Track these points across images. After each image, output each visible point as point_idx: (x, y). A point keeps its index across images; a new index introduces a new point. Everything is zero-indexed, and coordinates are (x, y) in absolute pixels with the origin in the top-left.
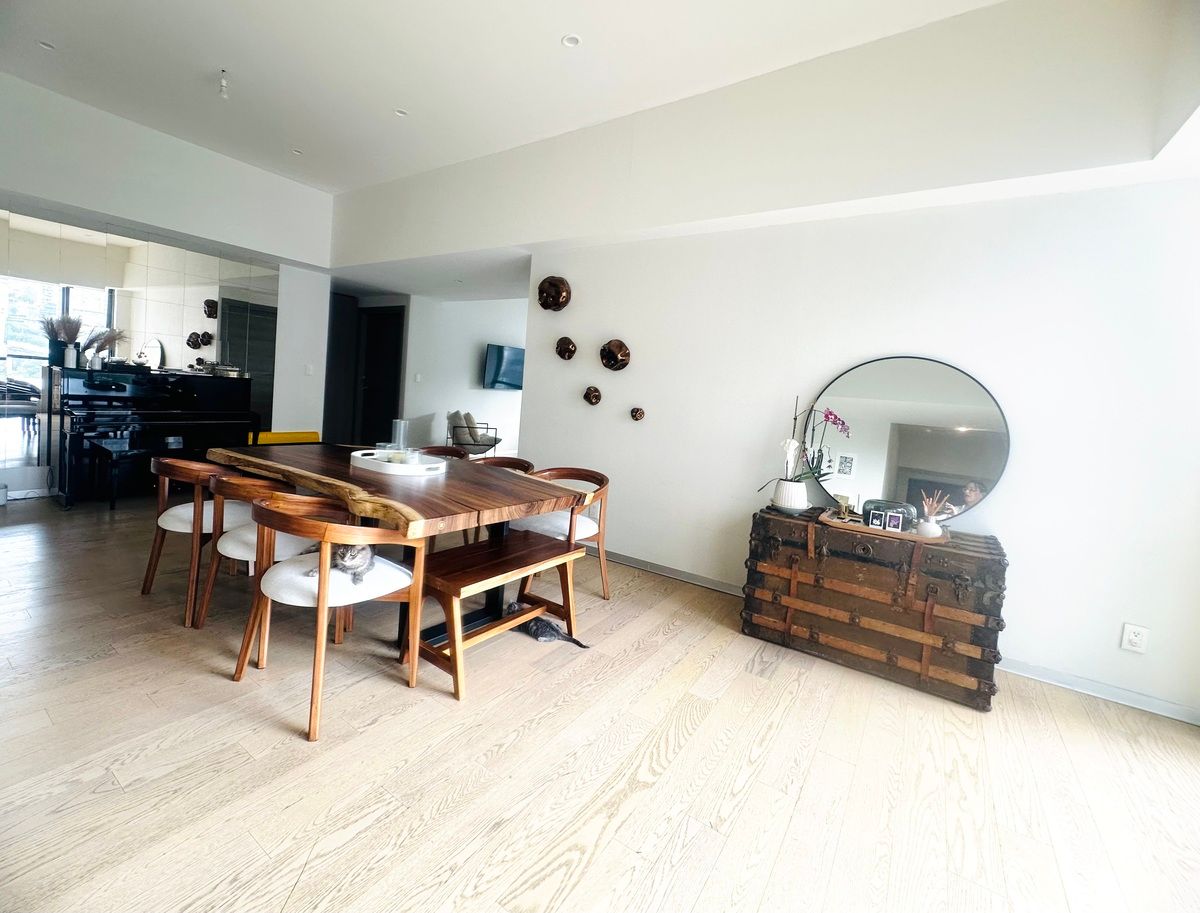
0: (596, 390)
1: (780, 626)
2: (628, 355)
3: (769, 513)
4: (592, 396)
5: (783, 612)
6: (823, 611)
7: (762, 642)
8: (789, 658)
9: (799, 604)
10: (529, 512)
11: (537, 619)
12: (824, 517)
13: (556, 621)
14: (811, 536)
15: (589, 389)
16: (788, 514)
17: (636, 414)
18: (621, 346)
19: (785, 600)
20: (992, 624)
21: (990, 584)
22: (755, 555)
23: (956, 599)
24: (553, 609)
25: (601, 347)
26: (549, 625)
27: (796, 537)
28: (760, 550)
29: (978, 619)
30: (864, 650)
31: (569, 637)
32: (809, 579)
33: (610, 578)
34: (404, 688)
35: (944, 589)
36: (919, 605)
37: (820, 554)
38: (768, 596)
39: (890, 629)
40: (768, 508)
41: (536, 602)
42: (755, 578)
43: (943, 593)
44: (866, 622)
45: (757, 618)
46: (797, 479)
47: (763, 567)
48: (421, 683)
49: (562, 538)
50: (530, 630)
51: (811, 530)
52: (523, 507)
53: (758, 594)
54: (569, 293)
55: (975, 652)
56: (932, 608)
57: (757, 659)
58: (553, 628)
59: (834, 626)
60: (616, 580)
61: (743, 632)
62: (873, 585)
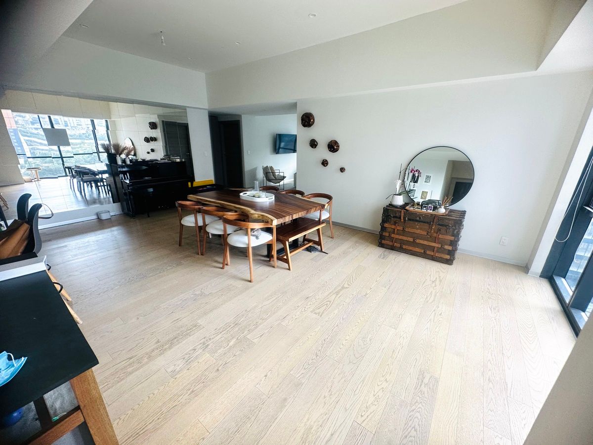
0: (326, 161)
1: (391, 244)
2: (339, 146)
3: (389, 207)
4: (325, 163)
5: (392, 239)
6: (405, 238)
7: (384, 249)
8: (393, 253)
9: (397, 237)
10: (307, 213)
11: (310, 246)
12: (407, 208)
13: (316, 246)
14: (402, 215)
15: (323, 160)
16: (396, 207)
17: (342, 170)
18: (336, 143)
19: (393, 235)
20: (456, 239)
21: (457, 228)
22: (384, 221)
23: (447, 233)
24: (315, 242)
25: (328, 144)
26: (314, 247)
27: (398, 215)
28: (385, 220)
29: (452, 238)
30: (417, 250)
31: (321, 251)
32: (401, 228)
33: (334, 231)
34: (273, 268)
35: (443, 229)
36: (435, 235)
37: (405, 220)
38: (387, 234)
39: (425, 243)
40: (389, 204)
41: (309, 241)
42: (383, 228)
43: (443, 231)
44: (418, 241)
45: (383, 242)
46: (400, 194)
47: (386, 225)
48: (278, 267)
49: (317, 220)
50: (309, 249)
51: (402, 212)
52: (305, 212)
53: (384, 234)
54: (314, 120)
55: (450, 248)
56: (439, 235)
57: (382, 254)
58: (316, 249)
59: (408, 243)
60: (336, 232)
61: (379, 246)
62: (421, 229)
